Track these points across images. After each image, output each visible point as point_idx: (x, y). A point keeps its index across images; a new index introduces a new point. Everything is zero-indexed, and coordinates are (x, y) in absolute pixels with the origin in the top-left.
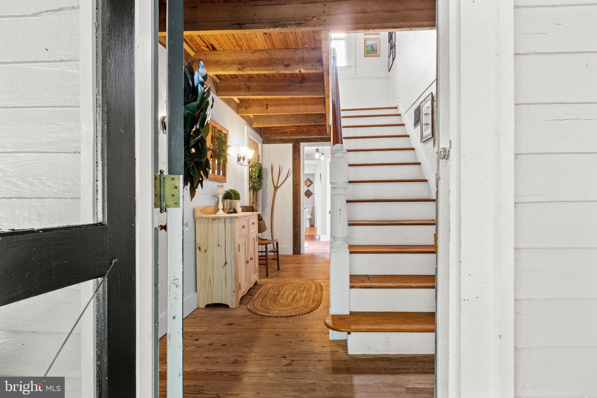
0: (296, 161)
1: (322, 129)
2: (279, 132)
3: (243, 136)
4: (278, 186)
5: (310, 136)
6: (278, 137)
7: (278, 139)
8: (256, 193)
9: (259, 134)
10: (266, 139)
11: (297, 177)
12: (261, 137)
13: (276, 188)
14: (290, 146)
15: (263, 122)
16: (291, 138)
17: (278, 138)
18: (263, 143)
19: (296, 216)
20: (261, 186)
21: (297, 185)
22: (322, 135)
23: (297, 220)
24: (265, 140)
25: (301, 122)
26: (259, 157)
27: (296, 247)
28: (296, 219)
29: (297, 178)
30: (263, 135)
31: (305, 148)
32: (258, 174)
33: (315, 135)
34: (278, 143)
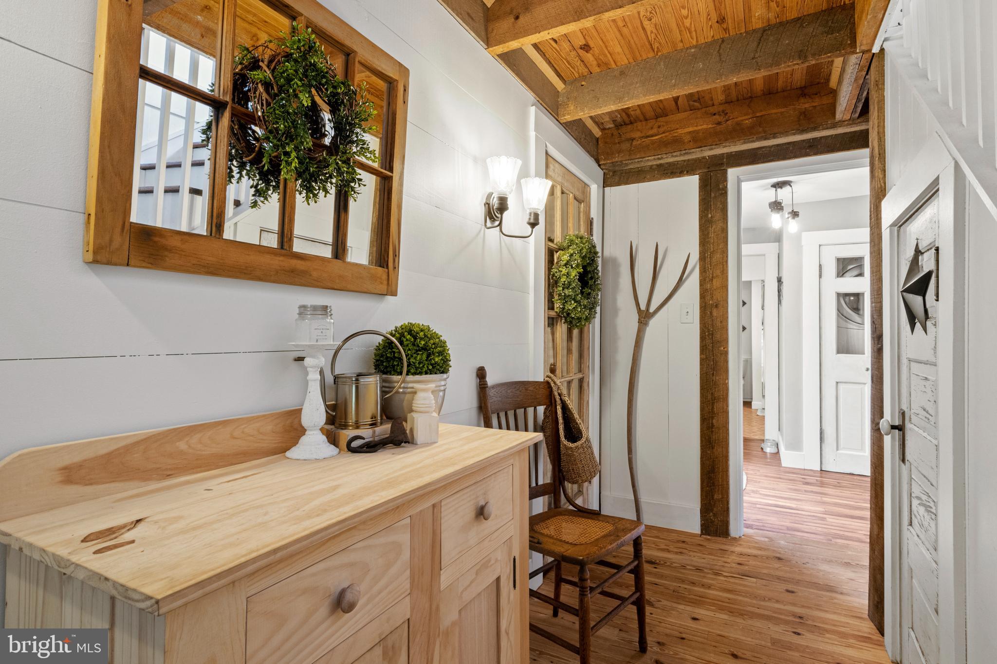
0: (711, 230)
1: (815, 107)
2: (653, 143)
3: (525, 141)
4: (652, 310)
5: (766, 139)
6: (652, 161)
7: (651, 167)
8: (581, 333)
9: (592, 156)
10: (614, 172)
11: (714, 280)
12: (599, 165)
13: (645, 317)
14: (691, 183)
15: (596, 97)
16: (693, 156)
17: (650, 164)
18: (606, 183)
19: (713, 408)
20: (591, 309)
21: (716, 306)
22: (815, 129)
23: (714, 421)
24: (611, 174)
25: (737, 68)
26: (591, 223)
27: (712, 510)
28: (713, 418)
29: (716, 283)
30: (605, 160)
31: (744, 186)
32: (579, 273)
33: (786, 133)
34: (654, 179)
